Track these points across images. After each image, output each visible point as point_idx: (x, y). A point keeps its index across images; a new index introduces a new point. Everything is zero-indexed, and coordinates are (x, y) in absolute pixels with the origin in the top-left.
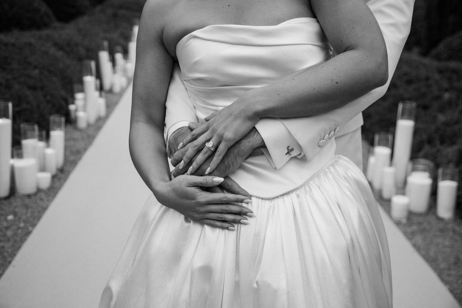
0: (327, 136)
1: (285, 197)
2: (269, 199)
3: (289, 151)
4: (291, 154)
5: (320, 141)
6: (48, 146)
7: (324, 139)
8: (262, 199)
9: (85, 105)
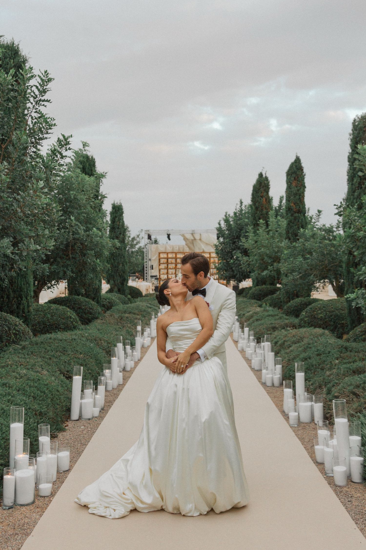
0: (213, 353)
4: (205, 358)
5: (211, 355)
6: (97, 394)
9: (111, 376)
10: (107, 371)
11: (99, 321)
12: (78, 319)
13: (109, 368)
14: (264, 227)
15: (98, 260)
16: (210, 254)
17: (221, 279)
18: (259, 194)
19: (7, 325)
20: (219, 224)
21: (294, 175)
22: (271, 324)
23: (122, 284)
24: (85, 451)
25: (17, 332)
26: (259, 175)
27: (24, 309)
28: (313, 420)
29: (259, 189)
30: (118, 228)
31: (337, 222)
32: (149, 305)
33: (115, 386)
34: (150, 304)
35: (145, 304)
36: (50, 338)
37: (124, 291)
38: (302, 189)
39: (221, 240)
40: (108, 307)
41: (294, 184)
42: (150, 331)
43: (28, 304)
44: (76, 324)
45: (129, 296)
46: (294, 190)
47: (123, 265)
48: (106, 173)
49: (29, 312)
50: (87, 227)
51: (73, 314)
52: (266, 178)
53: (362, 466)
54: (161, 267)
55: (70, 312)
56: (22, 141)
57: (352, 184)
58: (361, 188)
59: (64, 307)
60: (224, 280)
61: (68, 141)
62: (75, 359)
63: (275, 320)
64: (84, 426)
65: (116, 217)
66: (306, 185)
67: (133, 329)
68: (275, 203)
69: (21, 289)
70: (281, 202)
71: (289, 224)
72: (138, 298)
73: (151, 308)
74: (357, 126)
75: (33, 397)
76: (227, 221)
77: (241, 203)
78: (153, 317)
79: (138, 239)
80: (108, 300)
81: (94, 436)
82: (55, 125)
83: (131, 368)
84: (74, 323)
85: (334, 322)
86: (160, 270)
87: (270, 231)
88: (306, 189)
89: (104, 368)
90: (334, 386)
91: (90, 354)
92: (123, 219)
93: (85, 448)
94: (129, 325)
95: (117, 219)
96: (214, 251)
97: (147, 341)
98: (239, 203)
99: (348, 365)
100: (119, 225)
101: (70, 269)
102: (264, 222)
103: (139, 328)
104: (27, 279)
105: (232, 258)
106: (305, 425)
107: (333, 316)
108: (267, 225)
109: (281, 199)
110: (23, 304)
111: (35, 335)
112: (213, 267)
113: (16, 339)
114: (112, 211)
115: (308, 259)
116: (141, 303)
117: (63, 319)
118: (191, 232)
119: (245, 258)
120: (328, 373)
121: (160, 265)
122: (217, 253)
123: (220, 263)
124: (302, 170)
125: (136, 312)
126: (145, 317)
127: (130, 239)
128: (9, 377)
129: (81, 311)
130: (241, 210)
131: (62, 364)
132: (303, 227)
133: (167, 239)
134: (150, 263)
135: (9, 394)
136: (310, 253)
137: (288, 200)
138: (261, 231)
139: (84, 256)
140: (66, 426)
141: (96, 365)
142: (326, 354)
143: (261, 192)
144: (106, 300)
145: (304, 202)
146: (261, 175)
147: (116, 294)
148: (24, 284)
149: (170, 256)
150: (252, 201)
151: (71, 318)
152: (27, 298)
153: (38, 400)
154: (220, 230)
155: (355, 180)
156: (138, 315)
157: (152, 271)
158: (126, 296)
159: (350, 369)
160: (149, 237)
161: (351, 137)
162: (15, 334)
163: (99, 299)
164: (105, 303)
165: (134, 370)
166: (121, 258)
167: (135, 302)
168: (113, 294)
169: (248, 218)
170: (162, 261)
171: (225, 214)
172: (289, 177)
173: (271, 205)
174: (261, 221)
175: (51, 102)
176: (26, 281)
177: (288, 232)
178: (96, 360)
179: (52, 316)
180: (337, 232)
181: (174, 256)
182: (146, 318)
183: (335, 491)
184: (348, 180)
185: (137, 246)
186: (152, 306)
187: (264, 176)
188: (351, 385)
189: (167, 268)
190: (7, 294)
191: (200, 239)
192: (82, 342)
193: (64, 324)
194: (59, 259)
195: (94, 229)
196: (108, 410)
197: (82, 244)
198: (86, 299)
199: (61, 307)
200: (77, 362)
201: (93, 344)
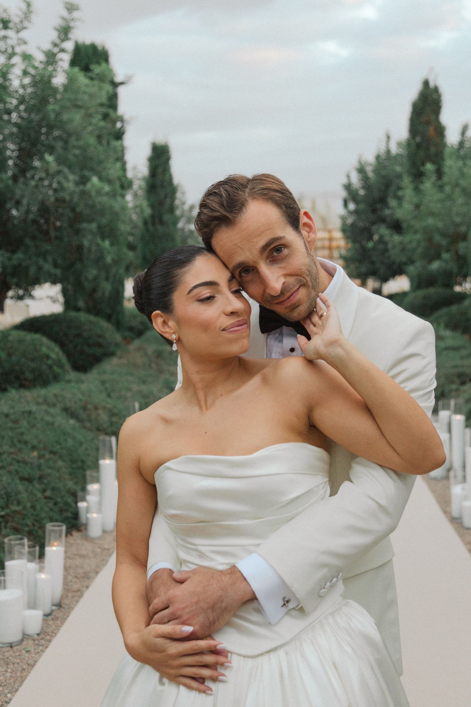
0: (328, 584)
1: (272, 655)
2: (252, 657)
3: (286, 602)
4: (288, 606)
5: (321, 591)
6: (41, 570)
7: (324, 588)
8: (245, 657)
9: (100, 504)
10: (93, 487)
11: (115, 361)
12: (64, 360)
13: (97, 480)
14: (434, 178)
15: (107, 242)
16: (331, 233)
18: (424, 119)
20: (348, 177)
22: (456, 366)
26: (423, 83)
29: (423, 110)
30: (162, 187)
39: (352, 206)
40: (138, 330)
44: (59, 371)
51: (53, 350)
52: (436, 90)
55: (47, 345)
59: (37, 336)
63: (462, 358)
65: (157, 166)
70: (463, 133)
76: (361, 171)
77: (388, 138)
80: (137, 319)
84: (55, 367)
87: (444, 184)
89: (88, 479)
91: (59, 447)
92: (170, 170)
95: (160, 170)
96: (339, 227)
98: (384, 139)
100: (163, 181)
101: (50, 261)
102: (434, 168)
105: (370, 238)
108: (440, 174)
112: (336, 256)
114: (152, 155)
117: (32, 360)
119: (397, 238)
122: (344, 230)
123: (350, 249)
127: (186, 207)
129: (80, 340)
130: (388, 152)
138: (427, 185)
139: (78, 234)
141: (71, 474)
143: (427, 116)
144: (133, 318)
146: (426, 83)
150: (409, 132)
151: (48, 357)
154: (348, 187)
163: (120, 316)
166: (167, 240)
169: (402, 164)
171: (358, 159)
173: (444, 139)
174: (427, 166)
178: (73, 461)
179: (9, 355)
187: (432, 86)
192: (48, 418)
193: (33, 371)
194: (28, 241)
195: (95, 180)
196: (71, 609)
197: (73, 210)
198: (92, 318)
199: (29, 337)
200: (17, 472)
201: (72, 422)
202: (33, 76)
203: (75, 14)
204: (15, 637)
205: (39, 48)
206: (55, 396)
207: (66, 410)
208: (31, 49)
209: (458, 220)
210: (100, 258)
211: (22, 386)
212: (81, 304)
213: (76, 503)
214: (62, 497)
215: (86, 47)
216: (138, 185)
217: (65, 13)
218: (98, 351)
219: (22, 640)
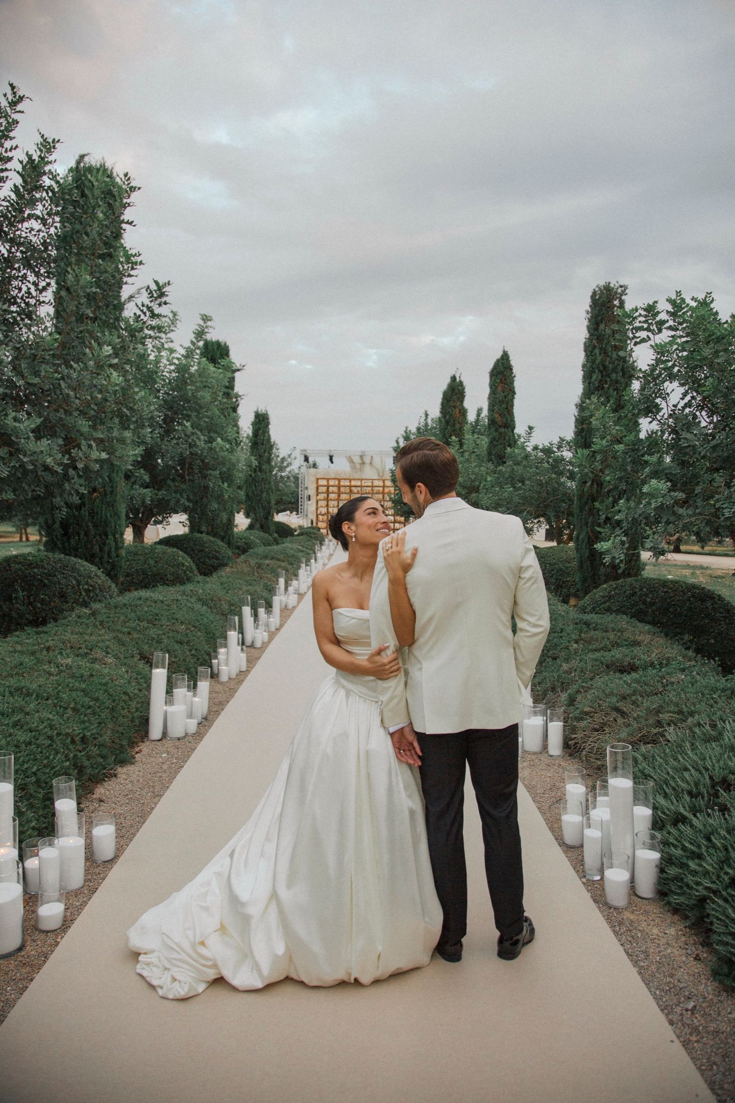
6: (195, 695)
9: (227, 660)
10: (222, 651)
11: (228, 569)
12: (194, 567)
13: (226, 646)
14: (458, 447)
15: (226, 485)
16: (384, 482)
17: (398, 515)
18: (451, 403)
19: (75, 576)
20: (397, 442)
21: (500, 376)
23: (267, 518)
24: (155, 811)
25: (91, 588)
26: (451, 378)
27: (109, 552)
28: (545, 747)
29: (451, 397)
30: (262, 444)
31: (559, 440)
32: (301, 548)
33: (234, 676)
34: (302, 546)
35: (295, 546)
36: (140, 599)
37: (268, 528)
38: (510, 396)
40: (243, 548)
41: (500, 388)
42: (299, 584)
43: (116, 544)
44: (191, 574)
45: (276, 535)
46: (500, 396)
47: (268, 494)
48: (244, 366)
49: (117, 556)
50: (211, 437)
51: (186, 560)
52: (461, 383)
53: (658, 870)
54: (319, 497)
55: (182, 557)
56: (82, 283)
57: (589, 383)
58: (603, 388)
59: (175, 550)
60: (402, 516)
61: (164, 290)
62: (171, 634)
64: (168, 753)
65: (259, 429)
66: (516, 390)
67: (273, 581)
68: (471, 417)
69: (106, 524)
70: (478, 415)
71: (491, 442)
72: (287, 537)
73: (302, 551)
74: (598, 300)
75: (74, 710)
77: (427, 415)
78: (303, 565)
79: (289, 460)
80: (244, 540)
81: (179, 777)
82: (141, 263)
83: (263, 643)
84: (188, 572)
85: (557, 579)
86: (317, 502)
87: (465, 451)
88: (516, 396)
89: (218, 645)
90: (578, 692)
91: (198, 623)
92: (269, 432)
93: (156, 804)
94: (269, 576)
95: (260, 432)
96: (390, 478)
97: (292, 599)
98: (423, 416)
99: (597, 655)
100: (263, 440)
101: (185, 496)
102: (457, 439)
103: (282, 581)
104: (115, 509)
106: (534, 757)
107: (555, 571)
108: (461, 445)
109: (479, 411)
110: (109, 544)
111: (121, 592)
112: (388, 499)
113: (88, 597)
114: (255, 421)
115: (520, 489)
116: (289, 545)
117: (172, 566)
118: (360, 454)
120: (565, 666)
121: (317, 495)
123: (397, 494)
124: (512, 369)
125: (281, 557)
126: (292, 564)
127: (279, 459)
128: (36, 674)
129: (204, 554)
130: (426, 425)
131: (147, 643)
132: (510, 446)
133: (329, 462)
134: (306, 493)
135: (21, 709)
136: (523, 482)
137: (491, 409)
139: (205, 478)
140: (137, 753)
141: (206, 641)
142: (558, 633)
143: (454, 401)
144: (241, 539)
145: (513, 413)
146: (454, 378)
147: (258, 532)
148: (111, 516)
149: (331, 483)
150: (441, 412)
151: (183, 565)
152: (114, 537)
153: (82, 714)
155: (594, 377)
156: (283, 561)
157: (309, 502)
158: (270, 535)
159: (602, 664)
160: (306, 459)
161: (589, 316)
162: (87, 591)
163: (231, 538)
164: (240, 544)
165: (267, 647)
166: (265, 484)
167: (283, 543)
168: (252, 531)
169: (435, 435)
170: (322, 489)
171: (405, 429)
172: (494, 378)
173: (466, 419)
174: (453, 438)
175: (134, 226)
176: (114, 511)
177: (490, 454)
178: (208, 633)
179: (156, 562)
180: (559, 454)
181: (337, 483)
182: (295, 566)
183: (609, 920)
184: (584, 377)
185: (288, 469)
186: (304, 549)
187: (458, 380)
188: (611, 694)
189: (327, 499)
190: (84, 530)
191: (371, 463)
192: (189, 604)
193: (172, 574)
194: (169, 482)
195: (219, 439)
196: (213, 721)
197: (203, 461)
198: (211, 538)
199: (170, 550)
200: (173, 638)
201: (205, 607)
202: (177, 365)
203: (209, 323)
204: (181, 734)
205: (181, 345)
206: (191, 591)
207: (199, 600)
208: (175, 346)
209: (473, 477)
210: (221, 496)
211: (164, 584)
212: (204, 528)
213: (211, 660)
214: (202, 655)
215: (213, 343)
216: (246, 444)
217: (202, 323)
218: (215, 562)
219: (185, 737)
